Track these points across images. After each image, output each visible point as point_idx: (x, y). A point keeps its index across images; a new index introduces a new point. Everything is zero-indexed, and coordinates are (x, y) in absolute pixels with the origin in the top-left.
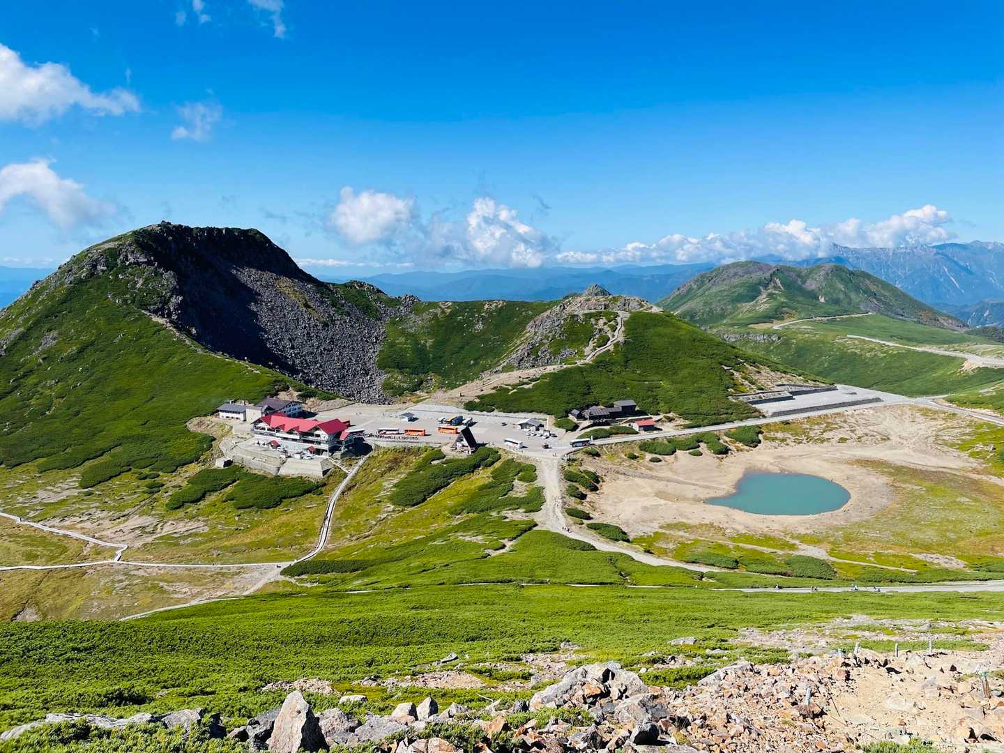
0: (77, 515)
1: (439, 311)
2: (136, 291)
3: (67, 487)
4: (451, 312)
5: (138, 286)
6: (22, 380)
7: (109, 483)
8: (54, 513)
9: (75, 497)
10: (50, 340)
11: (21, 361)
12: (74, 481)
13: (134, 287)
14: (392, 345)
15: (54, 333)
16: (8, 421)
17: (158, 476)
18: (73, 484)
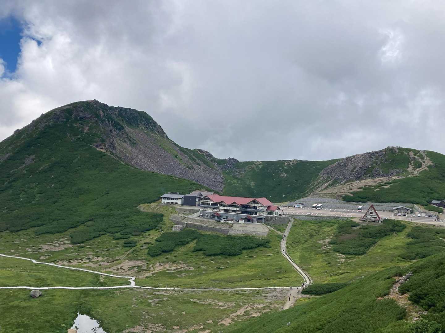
0: (80, 258)
1: (255, 166)
2: (84, 133)
3: (62, 243)
4: (262, 167)
5: (85, 131)
6: (13, 183)
7: (94, 241)
8: (61, 257)
9: (72, 249)
10: (29, 160)
11: (11, 172)
12: (66, 240)
13: (83, 131)
14: (230, 184)
15: (33, 157)
16: (6, 207)
17: (129, 237)
18: (66, 241)
